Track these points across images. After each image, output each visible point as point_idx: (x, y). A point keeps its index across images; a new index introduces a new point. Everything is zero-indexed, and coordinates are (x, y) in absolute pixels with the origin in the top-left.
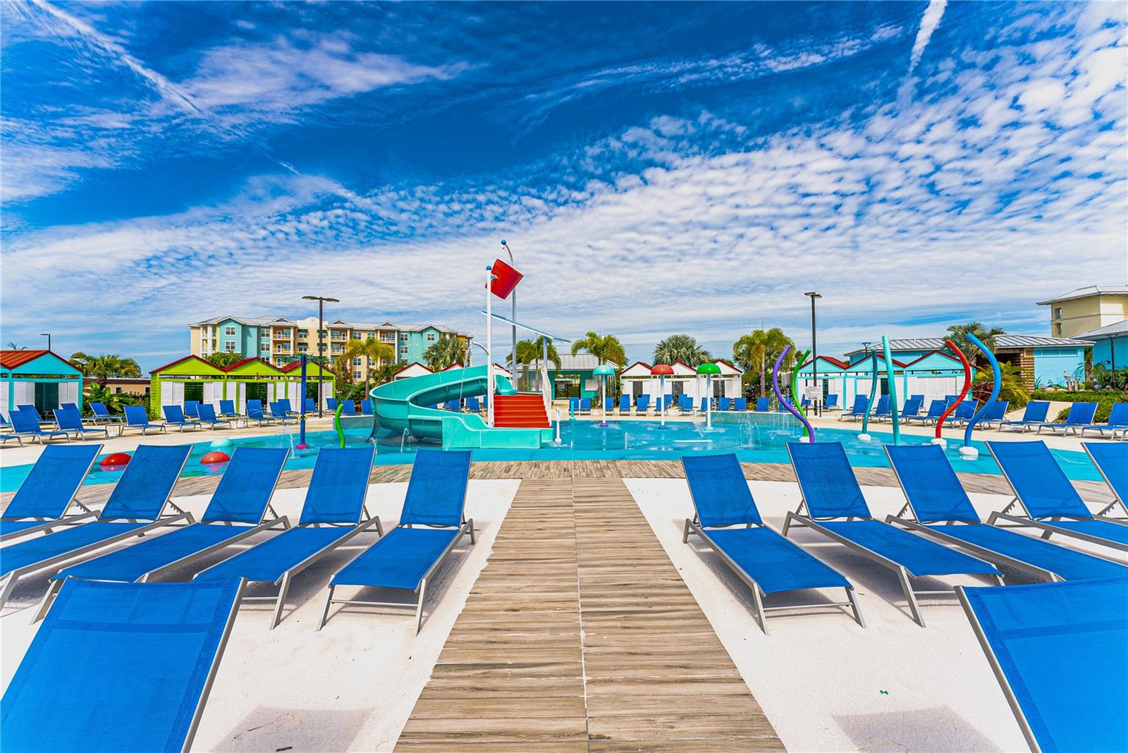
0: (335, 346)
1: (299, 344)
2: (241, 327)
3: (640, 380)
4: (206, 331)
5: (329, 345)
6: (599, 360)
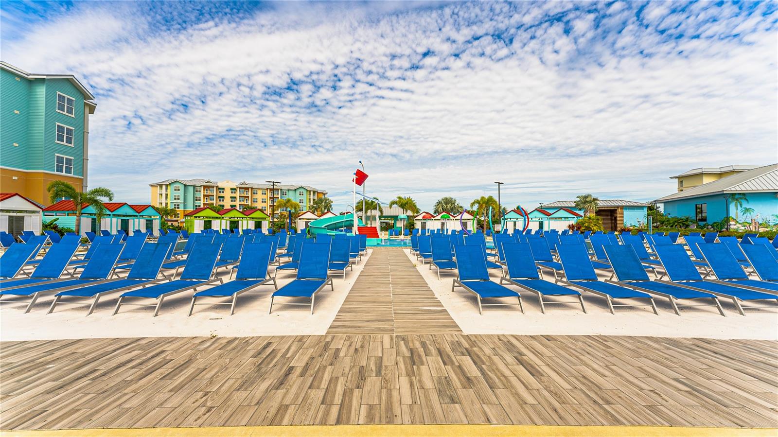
0: (242, 199)
1: (219, 197)
2: (183, 186)
3: (425, 221)
4: (162, 189)
5: (238, 198)
6: (404, 211)
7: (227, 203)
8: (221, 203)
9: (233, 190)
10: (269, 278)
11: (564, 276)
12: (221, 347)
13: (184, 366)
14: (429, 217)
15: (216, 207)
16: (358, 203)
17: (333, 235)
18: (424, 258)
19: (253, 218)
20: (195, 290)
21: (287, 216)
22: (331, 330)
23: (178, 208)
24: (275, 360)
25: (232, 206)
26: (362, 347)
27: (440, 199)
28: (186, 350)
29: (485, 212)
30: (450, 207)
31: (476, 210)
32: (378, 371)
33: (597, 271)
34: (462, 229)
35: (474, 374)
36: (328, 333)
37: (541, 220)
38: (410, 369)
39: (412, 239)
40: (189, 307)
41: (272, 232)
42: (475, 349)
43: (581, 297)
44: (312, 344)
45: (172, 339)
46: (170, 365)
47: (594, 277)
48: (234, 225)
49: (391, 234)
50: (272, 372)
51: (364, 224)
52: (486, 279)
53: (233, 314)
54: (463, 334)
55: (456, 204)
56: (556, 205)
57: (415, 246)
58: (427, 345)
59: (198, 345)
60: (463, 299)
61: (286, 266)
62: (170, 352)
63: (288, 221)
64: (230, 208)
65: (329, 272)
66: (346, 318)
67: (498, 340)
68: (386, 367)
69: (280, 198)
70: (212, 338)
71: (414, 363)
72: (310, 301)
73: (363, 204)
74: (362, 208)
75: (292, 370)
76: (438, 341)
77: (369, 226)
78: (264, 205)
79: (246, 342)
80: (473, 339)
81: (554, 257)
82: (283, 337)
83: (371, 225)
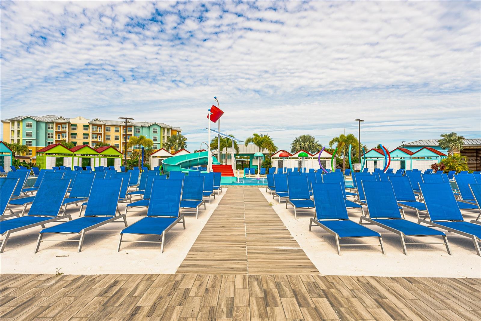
0: (94, 135)
1: (72, 134)
2: (35, 123)
3: (282, 160)
4: (14, 125)
5: (91, 135)
6: (260, 149)
7: (80, 141)
8: (74, 140)
9: (86, 127)
10: (119, 215)
11: (428, 217)
12: (66, 285)
13: (27, 304)
14: (286, 155)
15: (69, 144)
16: (213, 140)
17: (186, 173)
18: (280, 197)
19: (105, 156)
20: (43, 227)
21: (140, 154)
22: (180, 269)
23: (30, 145)
24: (122, 299)
25: (84, 143)
26: (213, 287)
27: (298, 137)
28: (30, 288)
29: (344, 151)
30: (308, 145)
31: (335, 149)
32: (229, 311)
33: (463, 212)
34: (321, 168)
35: (331, 317)
36: (178, 272)
37: (402, 159)
38: (263, 311)
39: (268, 178)
40: (35, 244)
41: (124, 169)
42: (332, 290)
43: (446, 238)
44: (161, 283)
45: (17, 276)
46: (12, 303)
47: (460, 218)
48: (87, 162)
49: (247, 173)
50: (117, 312)
51: (219, 162)
52: (345, 219)
53: (80, 251)
54: (320, 275)
55: (315, 142)
56: (419, 144)
57: (271, 184)
58: (281, 285)
59: (43, 283)
60: (321, 239)
61: (137, 203)
62: (13, 289)
63: (141, 158)
64: (83, 145)
65: (181, 210)
66: (197, 256)
67: (357, 282)
68: (238, 308)
69: (133, 135)
70: (58, 276)
71: (267, 304)
72: (160, 240)
73: (218, 142)
74: (217, 146)
75: (139, 309)
76: (294, 282)
77: (224, 164)
78: (117, 142)
79: (92, 280)
80: (330, 280)
81: (416, 197)
82: (131, 276)
83: (226, 162)
